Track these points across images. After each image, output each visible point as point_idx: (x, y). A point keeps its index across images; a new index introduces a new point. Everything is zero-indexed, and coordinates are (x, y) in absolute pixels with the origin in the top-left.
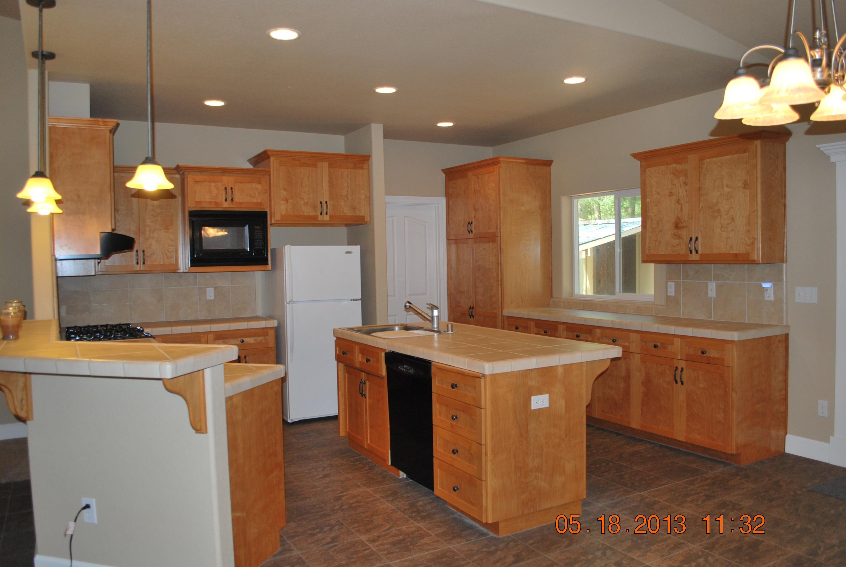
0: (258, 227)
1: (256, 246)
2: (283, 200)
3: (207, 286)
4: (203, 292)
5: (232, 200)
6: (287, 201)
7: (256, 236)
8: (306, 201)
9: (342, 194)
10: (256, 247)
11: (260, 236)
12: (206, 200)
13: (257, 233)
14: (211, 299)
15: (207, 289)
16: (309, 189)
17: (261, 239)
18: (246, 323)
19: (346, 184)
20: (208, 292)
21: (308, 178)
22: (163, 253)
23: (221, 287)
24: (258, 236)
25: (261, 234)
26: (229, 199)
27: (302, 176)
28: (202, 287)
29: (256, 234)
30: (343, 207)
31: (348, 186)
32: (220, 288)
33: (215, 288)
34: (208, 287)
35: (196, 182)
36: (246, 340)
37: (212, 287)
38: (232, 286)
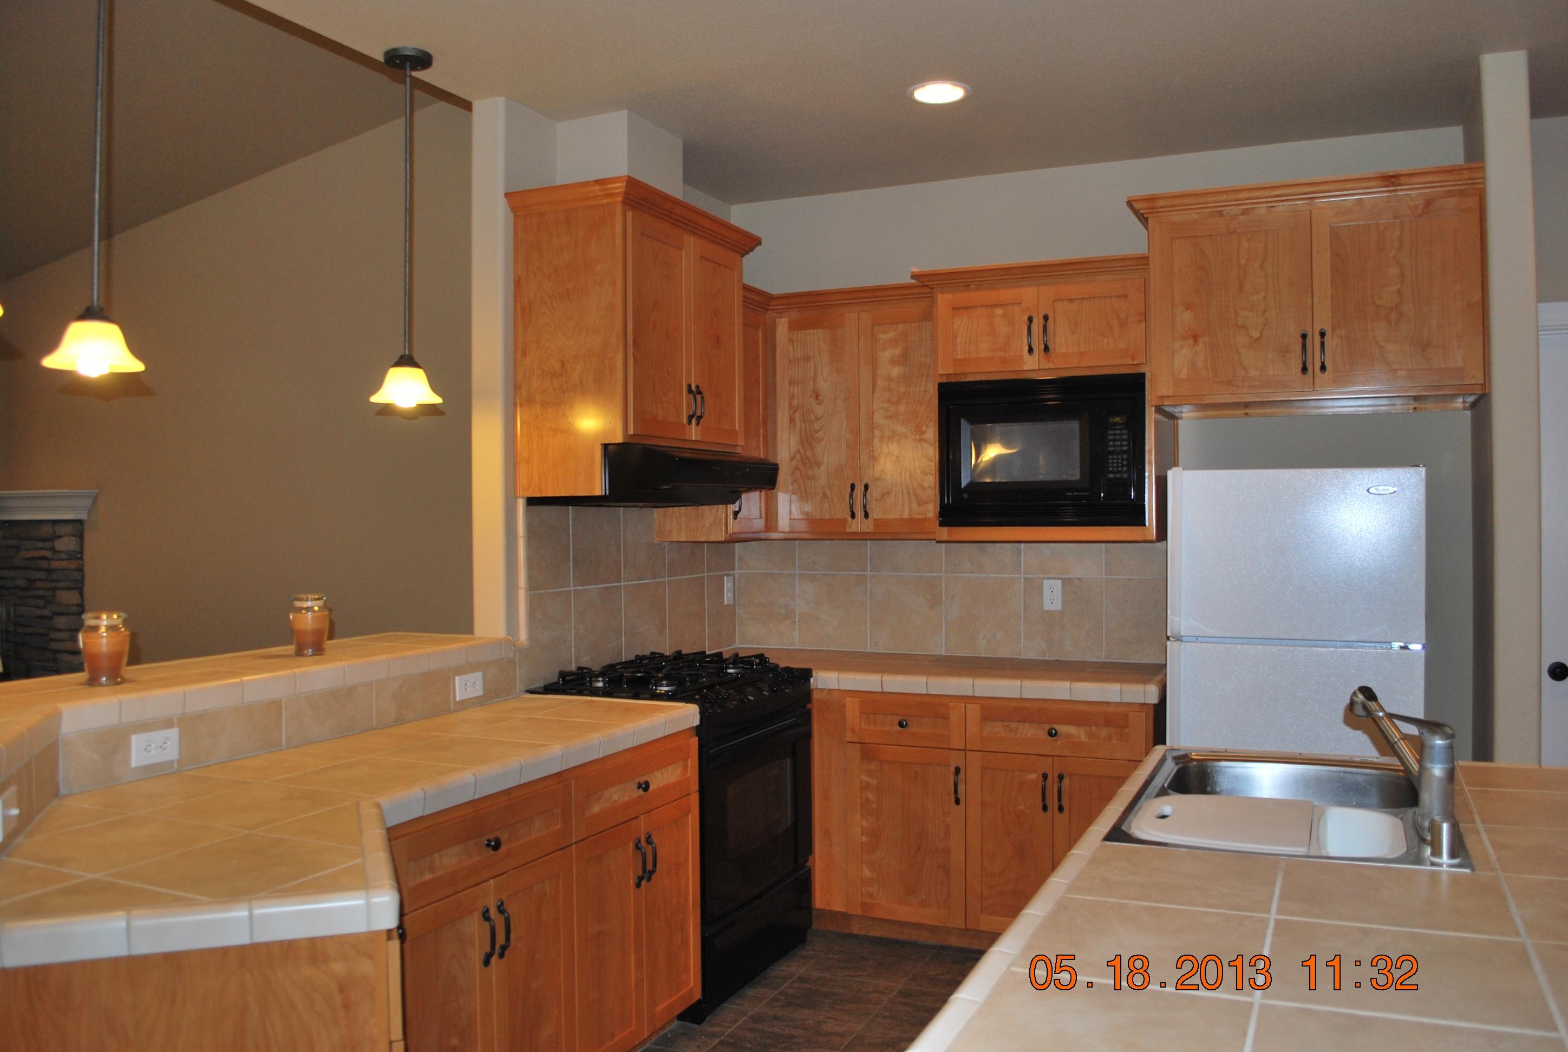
0: (1117, 419)
1: (1112, 472)
2: (1184, 338)
3: (1046, 576)
4: (1034, 589)
5: (1046, 349)
6: (1195, 338)
7: (1111, 443)
8: (1255, 334)
9: (1380, 303)
10: (1111, 476)
11: (1122, 446)
12: (981, 355)
13: (1115, 435)
14: (1052, 608)
15: (1045, 582)
16: (1265, 298)
17: (1125, 452)
18: (1066, 684)
19: (1394, 271)
20: (1046, 591)
21: (1261, 266)
22: (909, 494)
23: (1079, 579)
24: (1118, 443)
25: (1125, 437)
26: (1038, 347)
27: (1243, 262)
28: (1035, 576)
29: (1110, 437)
30: (1381, 344)
31: (1402, 275)
32: (1076, 581)
33: (1066, 582)
34: (1048, 578)
35: (957, 309)
36: (1062, 729)
37: (1057, 579)
38: (1106, 578)
